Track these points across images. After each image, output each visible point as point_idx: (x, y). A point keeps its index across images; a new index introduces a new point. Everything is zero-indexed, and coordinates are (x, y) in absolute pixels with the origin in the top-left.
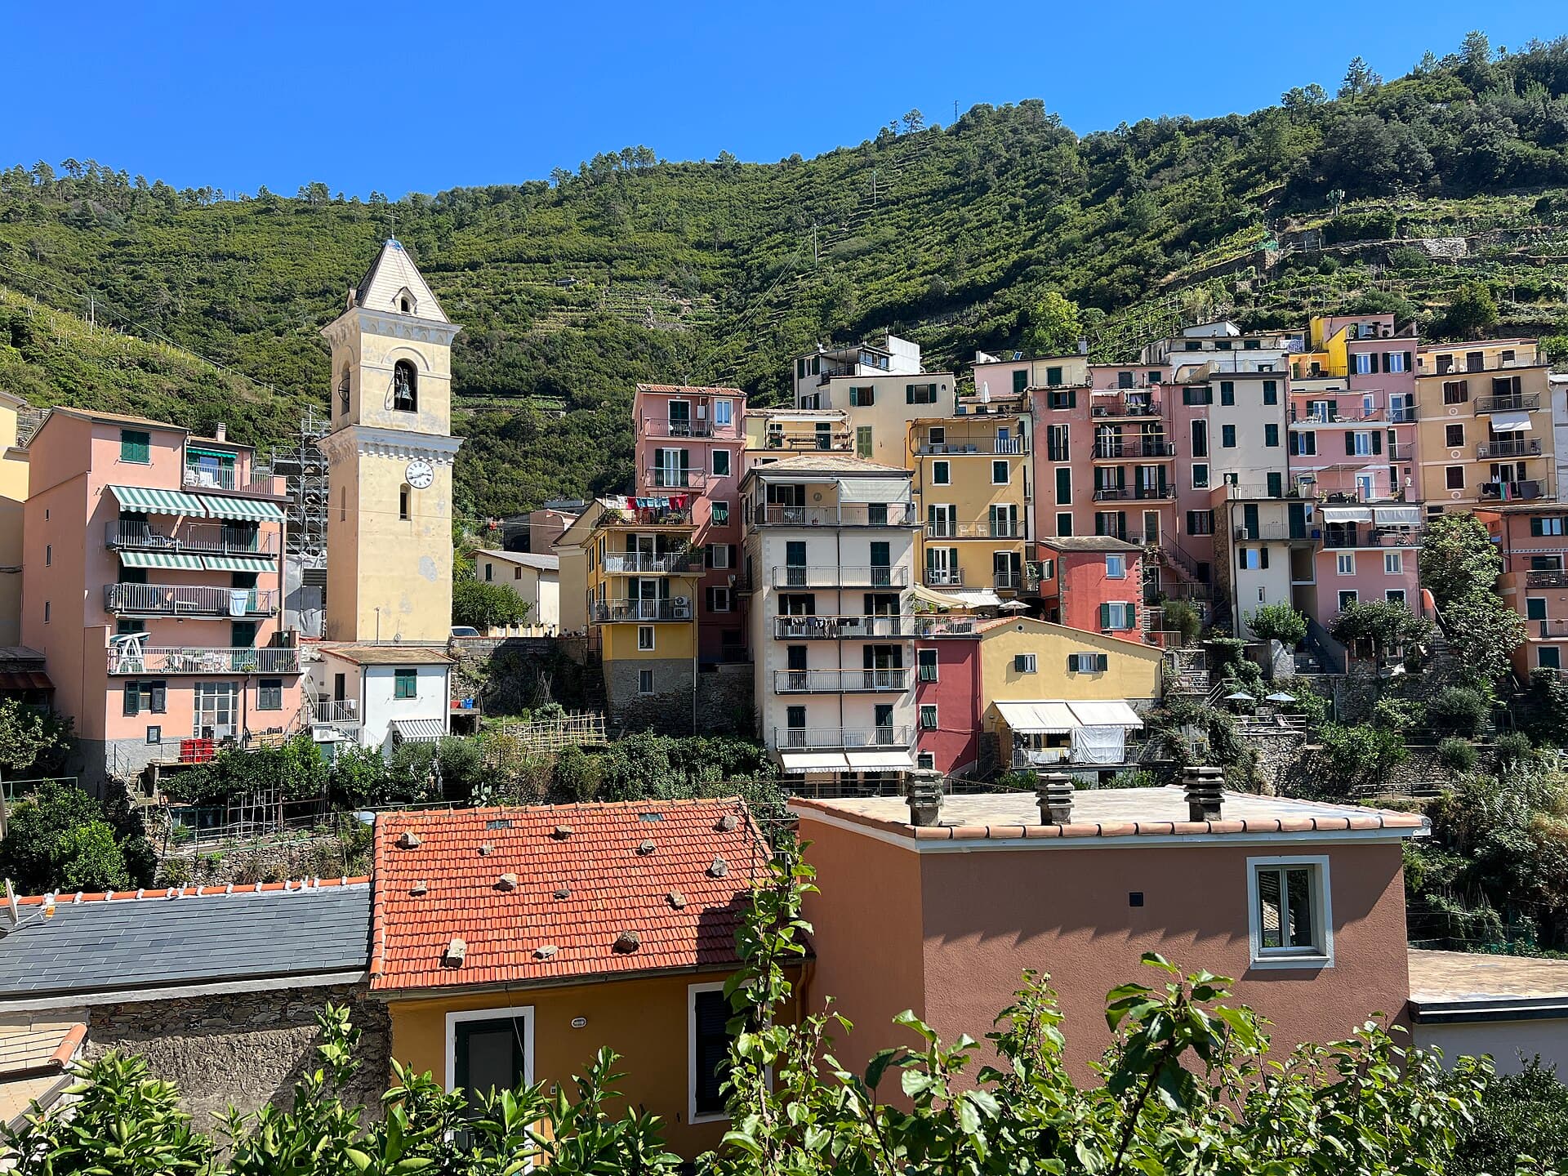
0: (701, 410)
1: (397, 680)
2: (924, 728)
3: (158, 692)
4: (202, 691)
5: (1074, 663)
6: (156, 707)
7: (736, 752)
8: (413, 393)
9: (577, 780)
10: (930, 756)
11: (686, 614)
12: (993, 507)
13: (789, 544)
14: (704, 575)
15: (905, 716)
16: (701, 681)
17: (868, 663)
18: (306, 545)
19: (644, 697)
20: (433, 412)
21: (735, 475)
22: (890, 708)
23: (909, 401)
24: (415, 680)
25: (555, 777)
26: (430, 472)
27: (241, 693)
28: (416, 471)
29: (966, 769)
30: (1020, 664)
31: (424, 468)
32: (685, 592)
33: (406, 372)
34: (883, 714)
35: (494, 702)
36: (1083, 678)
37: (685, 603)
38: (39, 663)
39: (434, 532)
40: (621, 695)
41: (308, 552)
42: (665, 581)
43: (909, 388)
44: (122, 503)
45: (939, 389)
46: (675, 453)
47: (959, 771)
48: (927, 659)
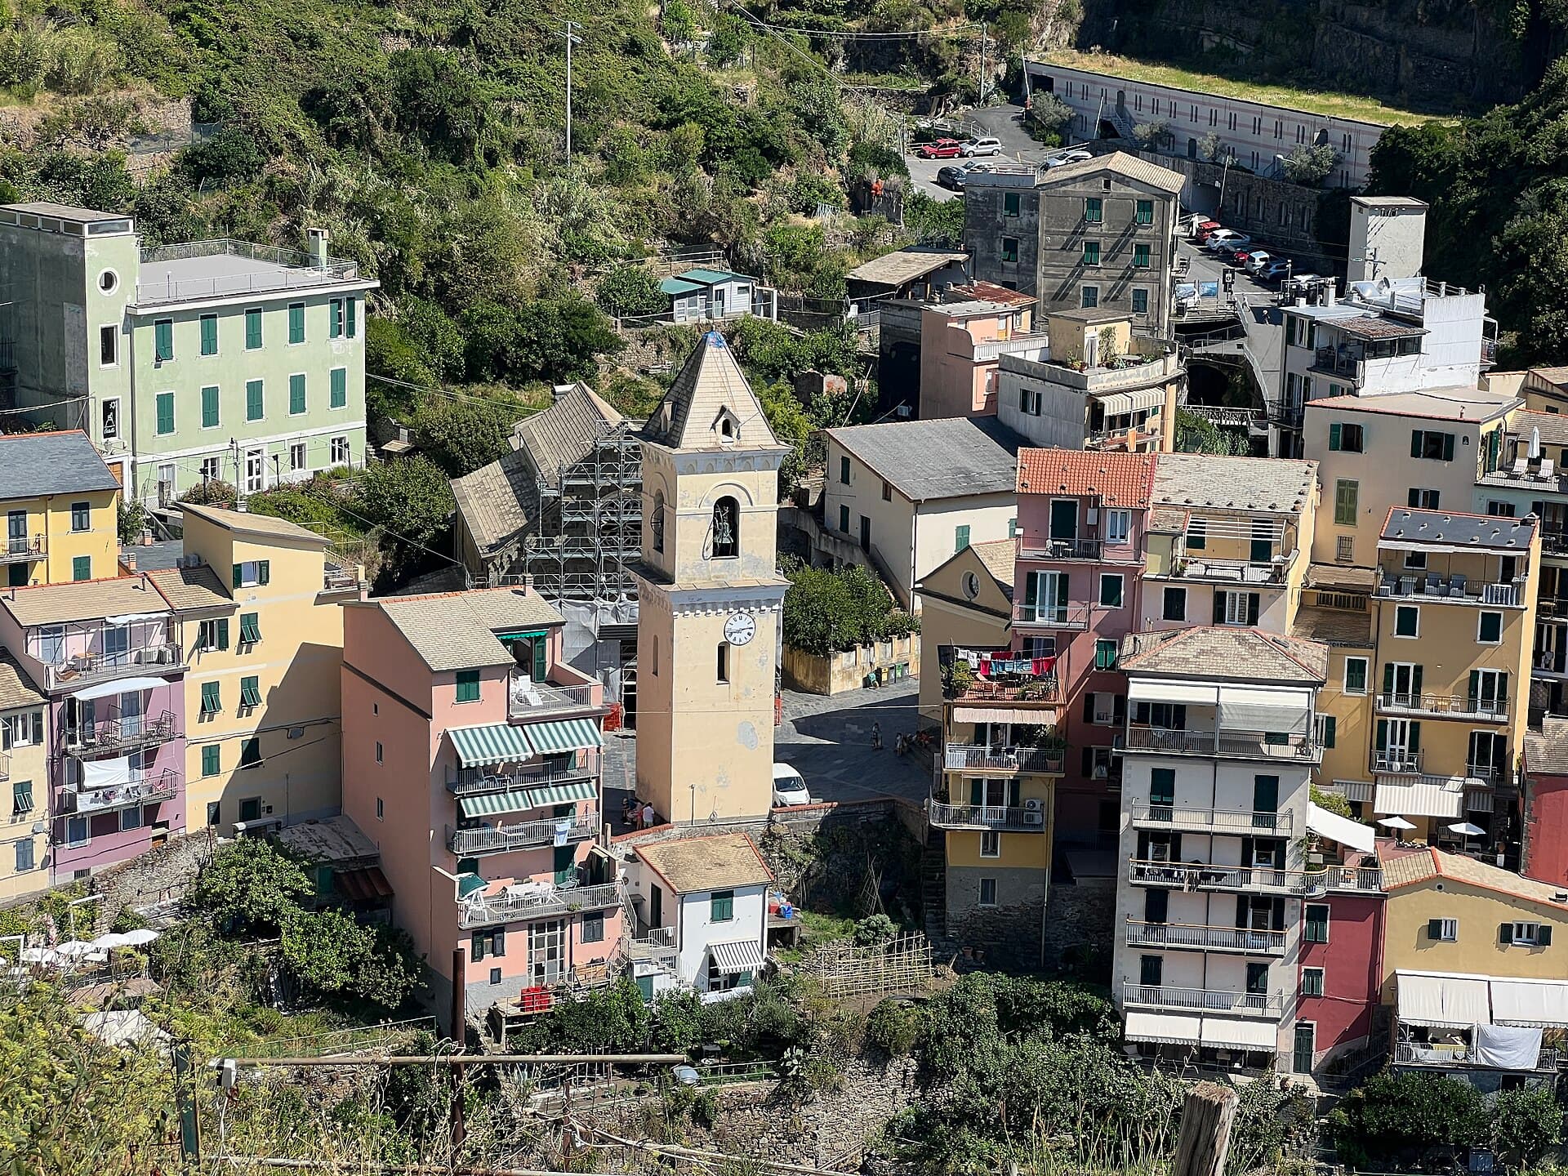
0: (1092, 514)
1: (713, 904)
2: (1306, 993)
3: (499, 938)
4: (534, 931)
5: (1506, 934)
6: (498, 951)
7: (1074, 1003)
8: (734, 534)
9: (890, 1040)
10: (1311, 1026)
11: (1038, 819)
12: (1475, 674)
13: (1154, 771)
14: (1063, 775)
15: (1283, 979)
16: (1053, 895)
17: (1241, 921)
18: (602, 587)
19: (984, 908)
20: (756, 555)
21: (1129, 605)
22: (1265, 967)
23: (1415, 453)
24: (732, 902)
25: (868, 1036)
26: (752, 625)
27: (568, 929)
28: (736, 626)
29: (1354, 1044)
30: (1434, 930)
31: (744, 622)
32: (1040, 793)
33: (727, 508)
34: (1256, 976)
35: (817, 885)
36: (1518, 951)
37: (1038, 807)
38: (375, 859)
39: (754, 693)
40: (960, 904)
41: (604, 598)
42: (1015, 784)
43: (1416, 435)
44: (464, 761)
45: (1458, 442)
46: (1053, 576)
47: (1347, 1045)
48: (1316, 914)
